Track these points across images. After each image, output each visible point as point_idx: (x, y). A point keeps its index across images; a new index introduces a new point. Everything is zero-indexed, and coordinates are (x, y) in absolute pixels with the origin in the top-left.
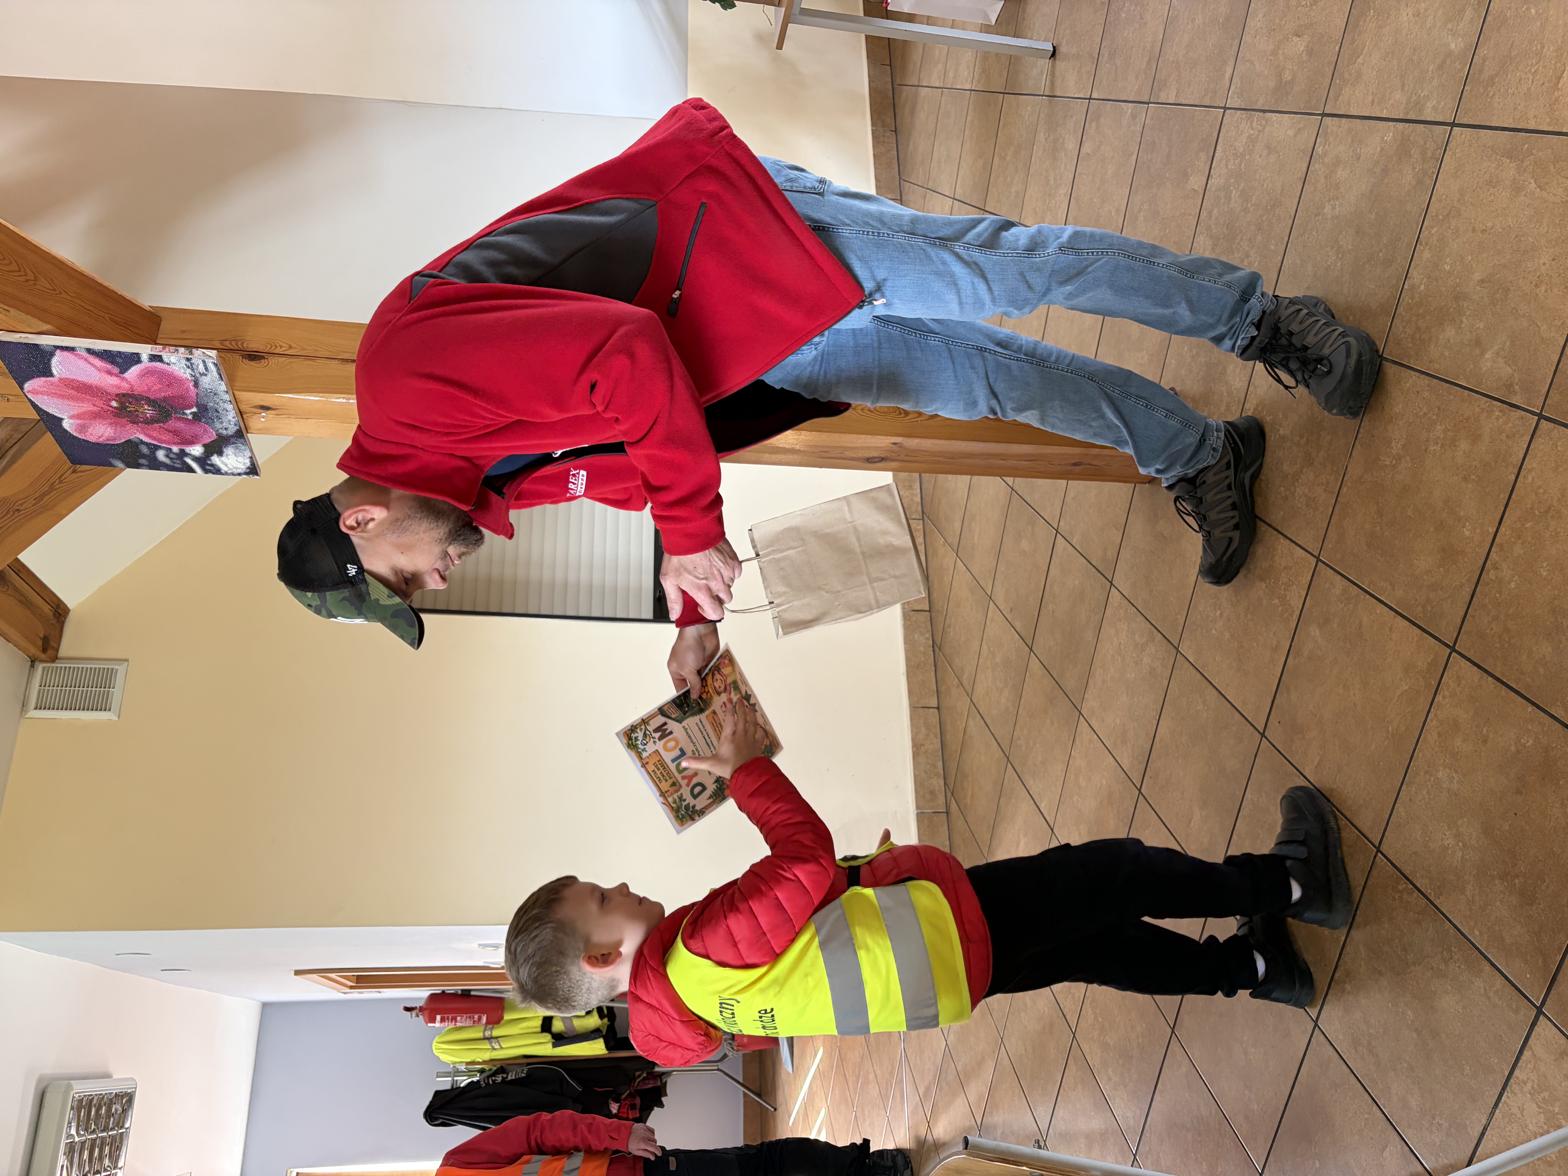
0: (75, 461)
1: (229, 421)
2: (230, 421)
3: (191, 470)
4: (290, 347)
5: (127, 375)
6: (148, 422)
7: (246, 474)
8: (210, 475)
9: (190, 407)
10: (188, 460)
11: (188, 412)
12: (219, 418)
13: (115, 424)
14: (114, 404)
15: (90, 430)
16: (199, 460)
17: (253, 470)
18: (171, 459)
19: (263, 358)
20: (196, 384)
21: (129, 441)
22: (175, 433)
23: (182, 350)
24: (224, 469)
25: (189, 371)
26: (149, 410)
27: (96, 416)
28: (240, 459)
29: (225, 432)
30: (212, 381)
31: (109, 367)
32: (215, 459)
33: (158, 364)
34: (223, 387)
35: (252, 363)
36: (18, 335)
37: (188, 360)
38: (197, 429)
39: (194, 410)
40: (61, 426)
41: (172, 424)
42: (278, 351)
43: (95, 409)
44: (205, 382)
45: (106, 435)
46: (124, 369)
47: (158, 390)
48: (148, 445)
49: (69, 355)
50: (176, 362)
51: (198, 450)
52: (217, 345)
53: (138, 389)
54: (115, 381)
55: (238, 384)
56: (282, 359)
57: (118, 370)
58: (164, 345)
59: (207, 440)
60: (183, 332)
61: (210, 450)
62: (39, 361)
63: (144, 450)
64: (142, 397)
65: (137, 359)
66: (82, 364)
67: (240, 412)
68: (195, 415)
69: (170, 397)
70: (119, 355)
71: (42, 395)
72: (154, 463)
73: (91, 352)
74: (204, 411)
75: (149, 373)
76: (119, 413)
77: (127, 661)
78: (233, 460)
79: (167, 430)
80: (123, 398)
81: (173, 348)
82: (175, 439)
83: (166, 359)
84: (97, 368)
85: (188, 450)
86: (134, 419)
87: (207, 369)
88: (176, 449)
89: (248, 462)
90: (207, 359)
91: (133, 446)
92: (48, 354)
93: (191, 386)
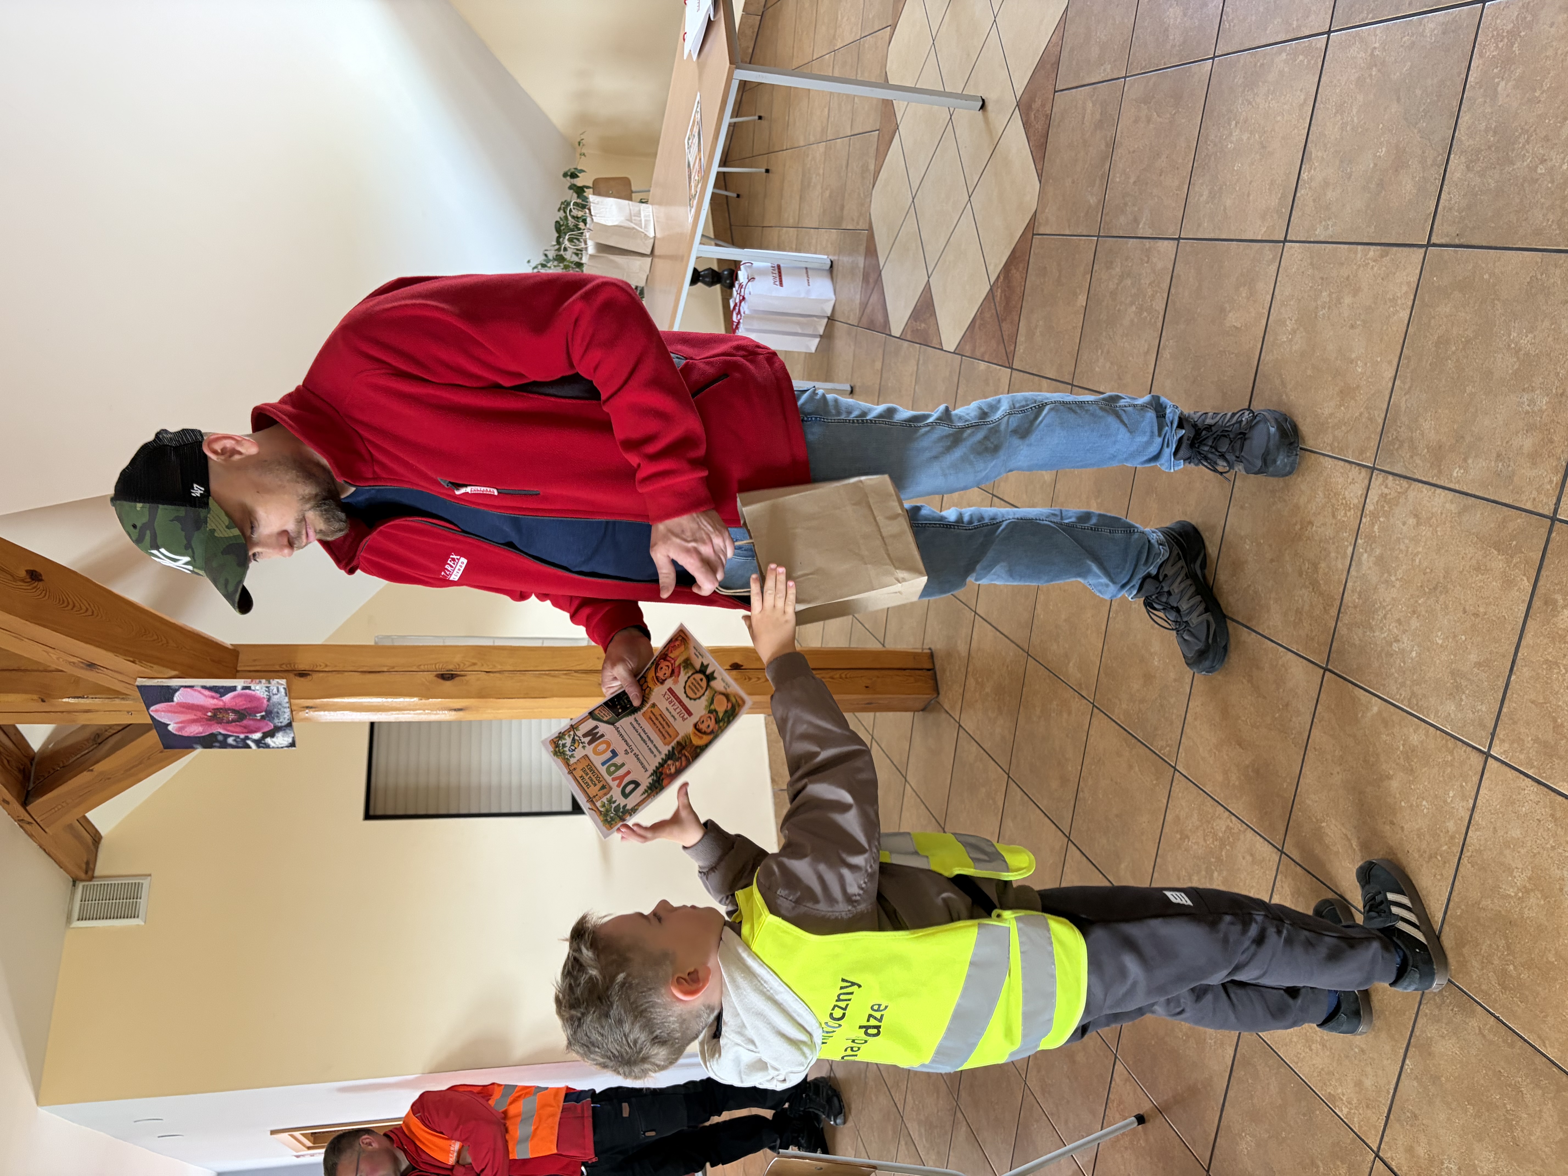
0: (167, 746)
1: (285, 718)
3: (249, 747)
4: (326, 666)
5: (224, 698)
6: (229, 722)
7: (287, 747)
8: (261, 749)
9: (260, 712)
10: (249, 742)
11: (258, 715)
12: (278, 717)
14: (209, 714)
16: (258, 743)
17: (293, 744)
19: (309, 674)
20: (269, 700)
21: (212, 734)
22: (245, 727)
23: (264, 681)
24: (272, 744)
25: (266, 693)
26: (232, 716)
28: (286, 739)
29: (279, 724)
30: (280, 697)
31: (213, 694)
32: (269, 740)
33: (247, 691)
34: (287, 699)
35: (302, 679)
36: (156, 680)
37: (268, 687)
38: (262, 724)
39: (263, 713)
40: (167, 728)
41: (245, 722)
42: (318, 669)
44: (275, 699)
45: (197, 731)
46: (223, 695)
47: (242, 704)
48: (224, 735)
49: (189, 690)
50: (259, 689)
51: (257, 736)
52: (278, 668)
53: (228, 705)
54: (215, 701)
55: (292, 695)
56: (321, 675)
57: (218, 695)
58: (252, 678)
59: (266, 729)
60: (255, 660)
61: (266, 735)
62: (167, 694)
63: (220, 738)
64: (229, 709)
65: (234, 689)
66: (196, 694)
67: (292, 711)
68: (262, 717)
69: (249, 708)
70: (222, 687)
71: (161, 712)
72: (224, 745)
73: (204, 687)
74: (269, 714)
75: (240, 695)
76: (210, 719)
77: (150, 875)
78: (281, 740)
79: (241, 726)
80: (216, 711)
81: (257, 681)
82: (245, 730)
83: (253, 688)
84: (206, 696)
85: (250, 736)
86: (220, 722)
87: (278, 690)
88: (242, 736)
89: (290, 740)
90: (279, 685)
91: (213, 736)
92: (175, 690)
93: (265, 701)
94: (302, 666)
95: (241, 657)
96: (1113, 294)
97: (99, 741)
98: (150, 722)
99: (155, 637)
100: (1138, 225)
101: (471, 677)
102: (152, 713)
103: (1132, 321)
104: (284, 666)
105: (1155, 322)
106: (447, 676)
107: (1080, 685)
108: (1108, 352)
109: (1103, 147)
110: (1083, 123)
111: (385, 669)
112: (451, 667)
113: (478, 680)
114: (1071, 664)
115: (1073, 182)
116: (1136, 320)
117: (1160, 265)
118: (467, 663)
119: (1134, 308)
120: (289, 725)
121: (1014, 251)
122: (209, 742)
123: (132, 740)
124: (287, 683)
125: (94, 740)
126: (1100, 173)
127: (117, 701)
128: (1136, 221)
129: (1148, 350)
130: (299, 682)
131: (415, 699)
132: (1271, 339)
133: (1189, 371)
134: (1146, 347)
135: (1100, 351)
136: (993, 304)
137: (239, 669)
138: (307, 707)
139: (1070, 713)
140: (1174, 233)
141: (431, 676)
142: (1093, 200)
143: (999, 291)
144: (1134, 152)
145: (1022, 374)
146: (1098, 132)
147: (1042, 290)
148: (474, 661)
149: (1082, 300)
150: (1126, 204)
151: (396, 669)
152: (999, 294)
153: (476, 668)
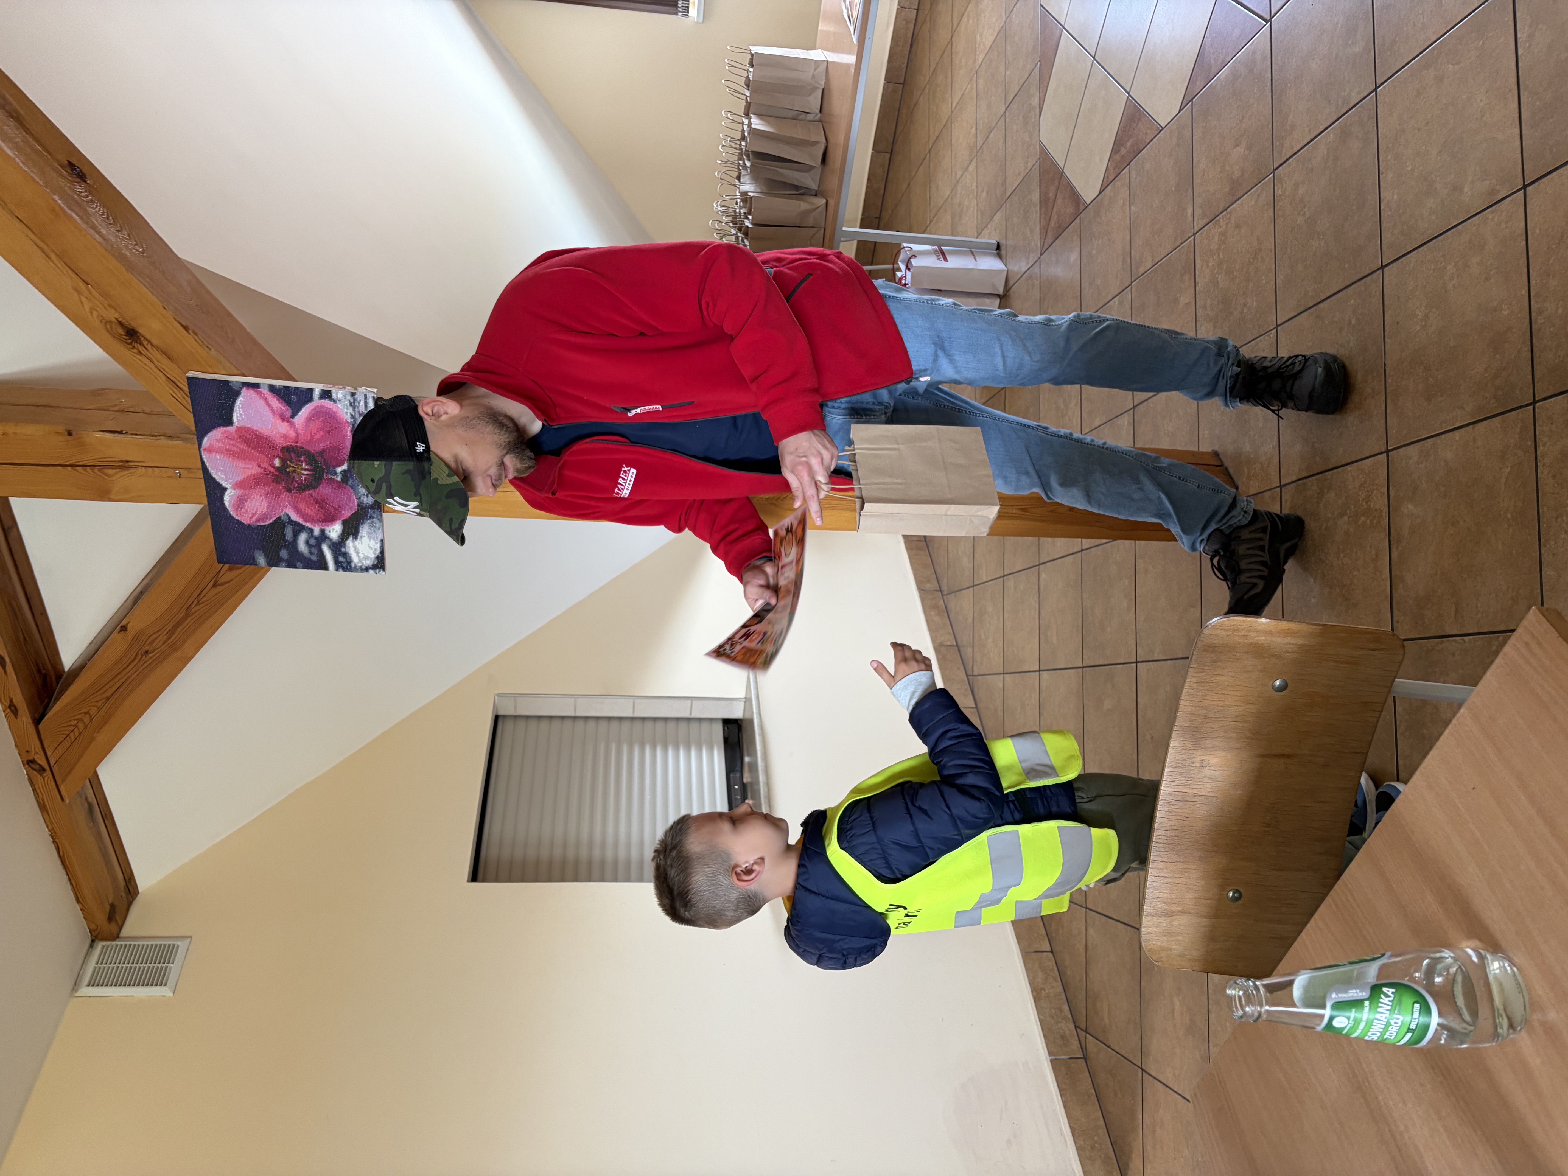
0: (222, 559)
3: (324, 565)
5: (296, 419)
6: (300, 489)
7: (373, 567)
8: (340, 572)
10: (325, 549)
11: (339, 470)
13: (273, 493)
14: (277, 462)
15: (247, 506)
16: (335, 547)
17: (380, 562)
18: (311, 547)
21: (279, 520)
22: (321, 504)
24: (355, 560)
26: (306, 470)
27: (256, 482)
28: (372, 544)
31: (283, 408)
32: (350, 545)
33: (326, 402)
38: (342, 497)
41: (321, 490)
45: (260, 511)
46: (295, 412)
47: (318, 440)
48: (293, 526)
49: (253, 394)
51: (336, 532)
53: (302, 439)
54: (283, 428)
57: (290, 413)
59: (348, 513)
61: (347, 530)
62: (223, 405)
63: (289, 533)
64: (303, 452)
65: (310, 395)
66: (261, 405)
69: (327, 449)
70: (296, 390)
71: (216, 454)
72: (293, 556)
73: (272, 388)
75: (317, 415)
76: (277, 476)
78: (365, 545)
79: (315, 500)
80: (286, 454)
82: (321, 513)
83: (334, 396)
84: (274, 413)
85: (327, 531)
86: (290, 486)
88: (317, 531)
89: (378, 550)
91: (280, 528)
92: (235, 394)
102: (206, 459)
122: (276, 546)
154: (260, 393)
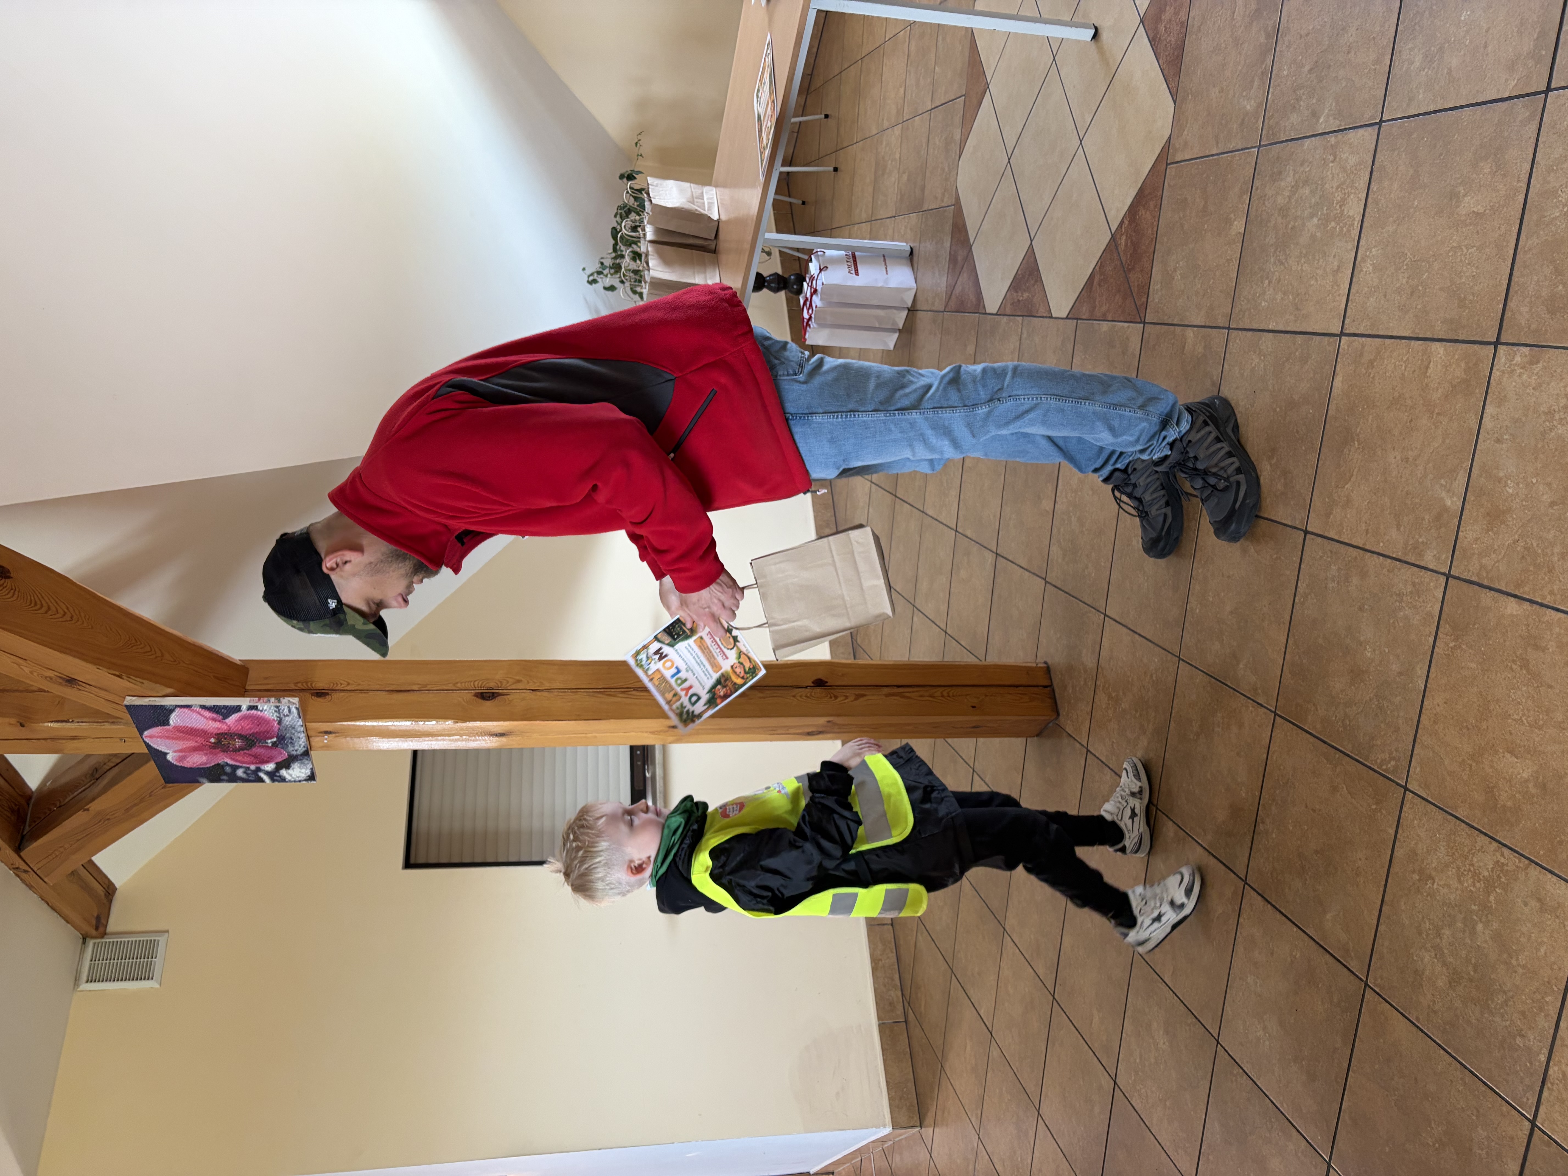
0: (168, 780)
2: (300, 745)
3: (262, 780)
4: (349, 684)
5: (227, 721)
6: (236, 750)
7: (305, 780)
8: (277, 783)
9: (271, 738)
10: (262, 775)
11: (269, 741)
12: (292, 743)
13: (211, 753)
14: (213, 740)
15: (188, 760)
16: (270, 774)
17: (312, 777)
18: (248, 774)
19: (327, 694)
20: (280, 723)
21: (218, 765)
22: (255, 756)
23: (273, 699)
24: (288, 777)
25: (276, 714)
26: (239, 742)
27: (195, 749)
28: (303, 771)
29: (295, 753)
30: (293, 719)
31: (215, 716)
32: (283, 772)
33: (254, 712)
34: (300, 722)
35: (319, 699)
36: (148, 699)
37: (277, 707)
38: (274, 752)
39: (275, 739)
40: (165, 758)
41: (255, 750)
42: (339, 687)
43: (197, 744)
44: (287, 721)
45: (200, 762)
46: (226, 716)
47: (248, 728)
48: (231, 766)
49: (186, 710)
50: (267, 709)
51: (270, 767)
52: (293, 687)
53: (234, 729)
54: (217, 725)
55: (308, 717)
56: (342, 694)
57: (221, 717)
58: (260, 697)
59: (280, 759)
60: (266, 678)
61: (280, 766)
62: (160, 716)
63: (228, 769)
64: (235, 734)
65: (238, 709)
66: (195, 715)
67: (308, 737)
68: (274, 744)
69: (257, 733)
70: (225, 707)
71: (156, 738)
72: (233, 778)
73: (203, 707)
74: (282, 740)
75: (245, 717)
76: (214, 746)
77: (167, 931)
78: (297, 772)
79: (250, 755)
80: (220, 736)
81: (266, 699)
82: (254, 760)
83: (260, 708)
84: (205, 717)
85: (262, 767)
86: (225, 750)
87: (290, 711)
88: (253, 767)
89: (309, 772)
90: (291, 704)
91: (219, 767)
92: (170, 711)
93: (276, 724)
94: (320, 685)
95: (251, 674)
96: (1284, 211)
97: (97, 776)
98: (146, 751)
99: (148, 649)
100: (1318, 121)
101: (515, 696)
102: (147, 740)
103: (1313, 237)
104: (299, 685)
105: (1349, 231)
106: (487, 695)
107: (1256, 690)
108: (1279, 280)
109: (1262, 39)
110: (1233, 19)
111: (416, 687)
112: (492, 685)
113: (523, 699)
114: (1241, 666)
115: (1221, 91)
116: (1318, 234)
117: (1353, 160)
118: (510, 680)
119: (1315, 220)
120: (306, 754)
121: (1141, 191)
122: (216, 774)
123: (130, 774)
124: (300, 701)
125: (92, 775)
126: (1260, 71)
127: (107, 726)
128: (1315, 115)
129: (1339, 267)
130: (317, 704)
131: (450, 723)
132: (1535, 218)
133: (1404, 281)
134: (1336, 263)
135: (1267, 282)
136: (1115, 255)
137: (247, 688)
138: (327, 733)
139: (1241, 726)
140: (1372, 117)
141: (468, 696)
142: (1249, 106)
143: (1124, 237)
144: (1307, 35)
145: (1158, 327)
146: (1254, 24)
147: (1182, 225)
148: (518, 678)
149: (1238, 226)
150: (1298, 99)
151: (428, 687)
152: (1123, 241)
153: (521, 686)
154: (193, 711)
